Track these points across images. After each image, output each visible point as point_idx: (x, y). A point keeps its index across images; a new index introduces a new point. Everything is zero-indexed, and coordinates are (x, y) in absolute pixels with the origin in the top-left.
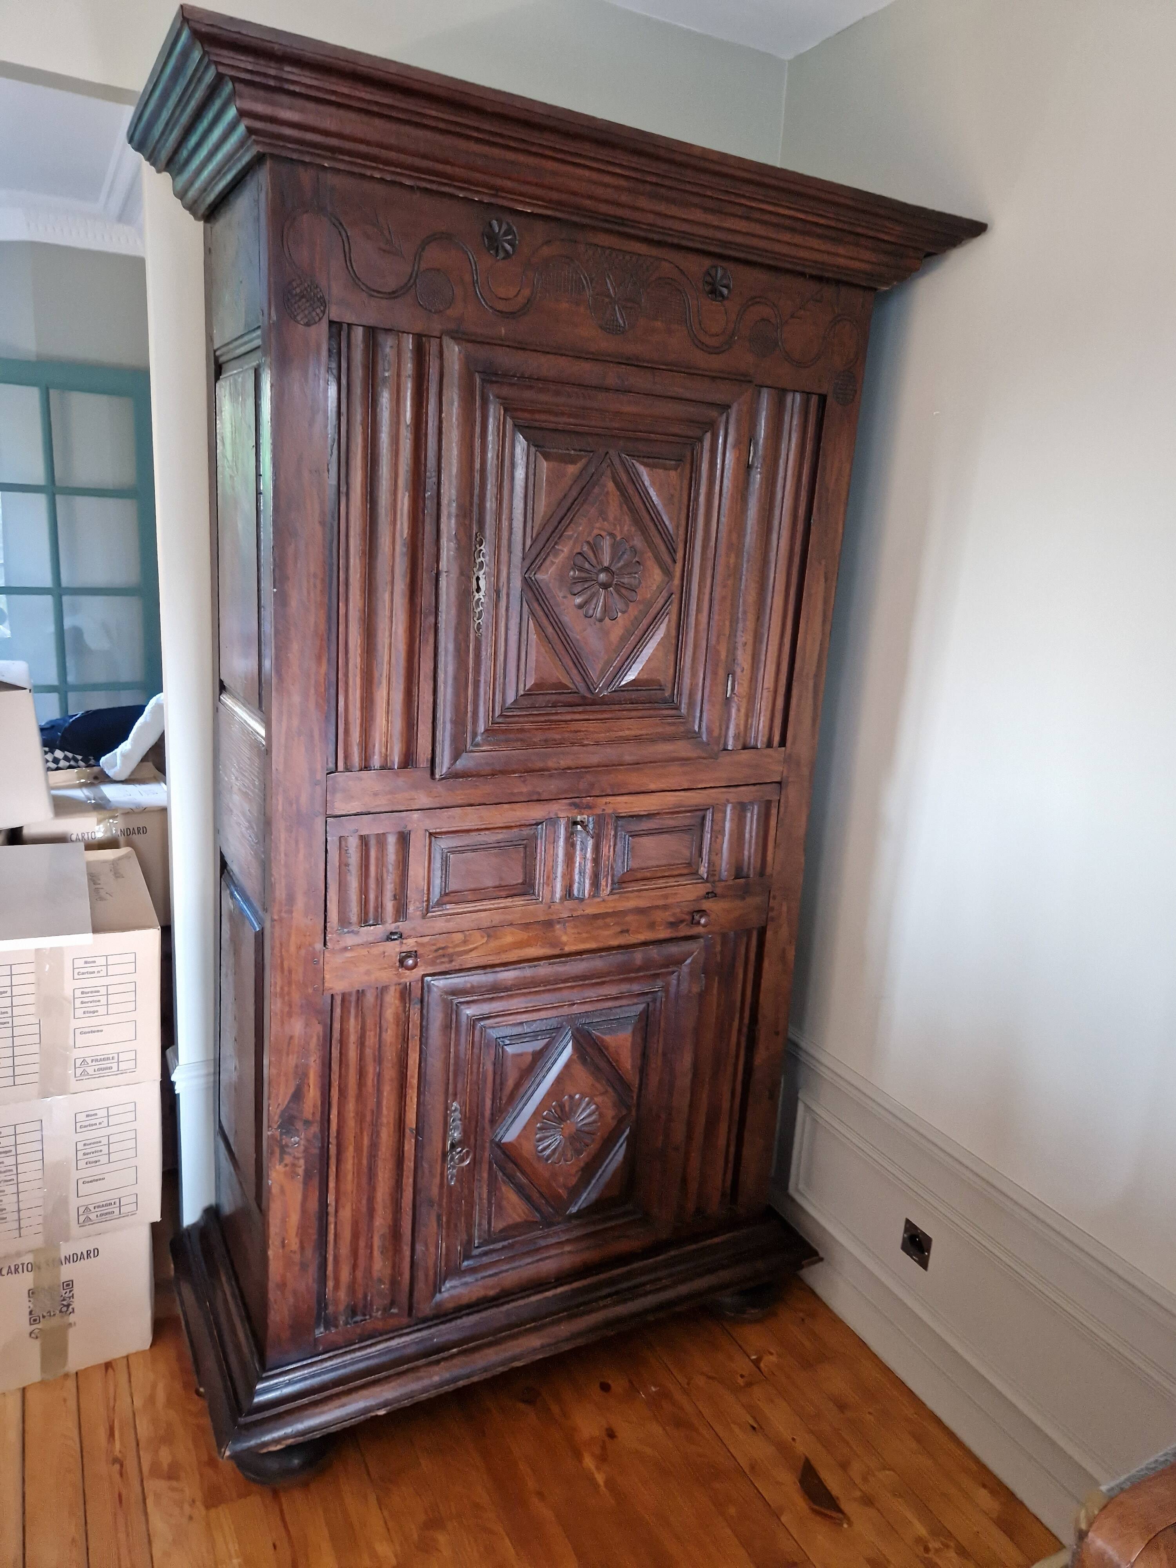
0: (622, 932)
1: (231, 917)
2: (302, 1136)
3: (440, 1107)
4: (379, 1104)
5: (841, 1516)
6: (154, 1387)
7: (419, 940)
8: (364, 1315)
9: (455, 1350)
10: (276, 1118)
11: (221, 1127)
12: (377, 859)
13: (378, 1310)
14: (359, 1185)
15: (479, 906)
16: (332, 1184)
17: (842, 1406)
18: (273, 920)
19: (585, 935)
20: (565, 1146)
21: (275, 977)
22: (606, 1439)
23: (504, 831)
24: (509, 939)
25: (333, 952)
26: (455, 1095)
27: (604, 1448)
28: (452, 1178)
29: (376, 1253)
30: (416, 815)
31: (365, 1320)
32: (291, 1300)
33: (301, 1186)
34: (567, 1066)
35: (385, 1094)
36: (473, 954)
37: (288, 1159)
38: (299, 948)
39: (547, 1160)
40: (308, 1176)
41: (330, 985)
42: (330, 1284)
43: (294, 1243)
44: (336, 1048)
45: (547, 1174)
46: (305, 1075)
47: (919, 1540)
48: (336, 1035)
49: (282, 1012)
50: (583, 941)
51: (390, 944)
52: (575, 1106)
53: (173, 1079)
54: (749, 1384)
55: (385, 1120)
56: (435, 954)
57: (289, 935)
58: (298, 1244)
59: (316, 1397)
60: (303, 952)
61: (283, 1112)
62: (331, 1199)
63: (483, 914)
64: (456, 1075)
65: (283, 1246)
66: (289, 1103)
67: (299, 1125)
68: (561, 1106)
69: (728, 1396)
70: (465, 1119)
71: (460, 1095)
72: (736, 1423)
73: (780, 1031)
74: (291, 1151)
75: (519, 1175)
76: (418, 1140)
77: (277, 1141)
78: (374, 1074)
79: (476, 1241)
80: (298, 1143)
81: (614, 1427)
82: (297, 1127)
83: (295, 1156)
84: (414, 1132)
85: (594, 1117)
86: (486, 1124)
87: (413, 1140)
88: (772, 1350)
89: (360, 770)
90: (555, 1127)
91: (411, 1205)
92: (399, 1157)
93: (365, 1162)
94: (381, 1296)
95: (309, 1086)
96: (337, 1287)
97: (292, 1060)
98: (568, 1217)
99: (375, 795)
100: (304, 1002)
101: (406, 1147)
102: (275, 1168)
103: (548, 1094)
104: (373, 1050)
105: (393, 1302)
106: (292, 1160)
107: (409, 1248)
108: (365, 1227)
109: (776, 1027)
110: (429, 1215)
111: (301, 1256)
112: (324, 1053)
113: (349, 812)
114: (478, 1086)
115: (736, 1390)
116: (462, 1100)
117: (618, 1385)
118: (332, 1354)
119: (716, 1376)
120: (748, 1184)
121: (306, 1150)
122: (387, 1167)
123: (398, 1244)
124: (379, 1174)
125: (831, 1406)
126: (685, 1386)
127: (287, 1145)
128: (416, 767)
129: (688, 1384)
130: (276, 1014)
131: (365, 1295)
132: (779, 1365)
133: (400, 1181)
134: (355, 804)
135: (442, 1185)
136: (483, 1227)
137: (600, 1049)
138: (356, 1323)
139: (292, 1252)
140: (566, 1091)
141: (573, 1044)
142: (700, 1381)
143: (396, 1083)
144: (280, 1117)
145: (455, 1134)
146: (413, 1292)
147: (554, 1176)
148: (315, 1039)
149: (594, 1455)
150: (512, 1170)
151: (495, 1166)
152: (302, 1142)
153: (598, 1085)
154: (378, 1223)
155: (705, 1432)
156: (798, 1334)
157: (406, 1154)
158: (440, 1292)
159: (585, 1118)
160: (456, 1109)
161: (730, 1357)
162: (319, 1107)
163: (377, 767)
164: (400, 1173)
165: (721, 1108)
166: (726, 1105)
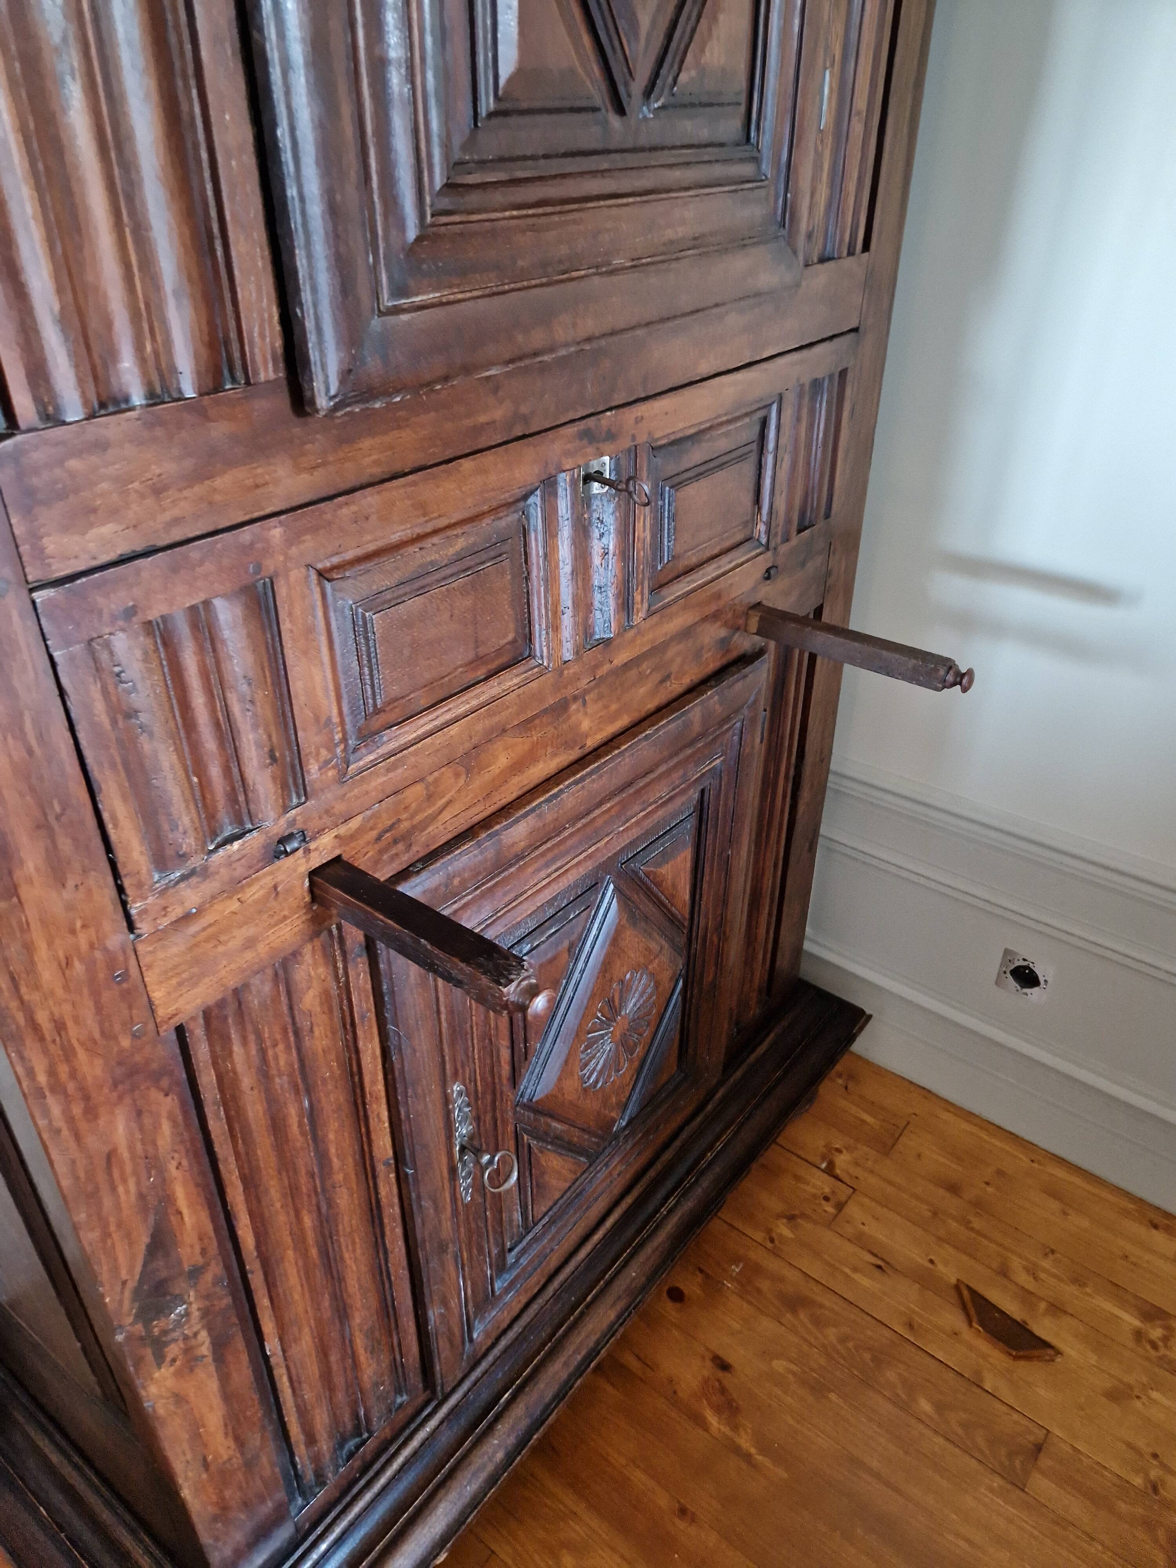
0: (663, 681)
2: (192, 1299)
4: (323, 1158)
5: (1050, 1352)
7: (342, 830)
8: (358, 1435)
9: (506, 1397)
10: (126, 1306)
12: (205, 674)
13: (379, 1419)
14: (313, 1291)
15: (443, 714)
16: (268, 1326)
17: (954, 1189)
19: (614, 707)
20: (617, 1053)
22: (720, 1374)
23: (466, 528)
24: (502, 761)
25: (160, 935)
26: (456, 1074)
27: (723, 1391)
28: (467, 1193)
29: (363, 1356)
30: (276, 532)
31: (364, 1443)
33: (212, 1368)
34: (615, 940)
35: (331, 1136)
36: (446, 815)
37: (173, 1350)
38: (66, 965)
39: (595, 1086)
40: (220, 1346)
41: (171, 1010)
42: (300, 1447)
43: (222, 1448)
44: (218, 1117)
45: (596, 1105)
46: (168, 1200)
47: (1139, 1335)
49: (70, 1120)
50: (612, 719)
51: (286, 863)
52: (625, 988)
54: (840, 1207)
55: (339, 1177)
56: (377, 847)
57: (29, 948)
60: (79, 971)
61: (137, 1293)
62: (272, 1346)
63: (454, 730)
64: (453, 1045)
65: (205, 1465)
66: (145, 1265)
67: (179, 1286)
68: (610, 1003)
69: (828, 1236)
70: (474, 1097)
71: (463, 1067)
72: (855, 1270)
73: (825, 757)
74: (175, 1335)
75: (555, 1124)
76: (406, 1174)
77: (142, 1339)
78: (301, 1116)
79: (508, 1244)
80: (187, 1314)
81: (720, 1353)
82: (177, 1292)
83: (186, 1338)
84: (392, 1162)
85: (649, 990)
86: (506, 1087)
87: (393, 1175)
88: (837, 1146)
89: (91, 416)
90: (602, 1036)
91: (404, 1262)
92: (372, 1210)
93: (314, 1252)
94: (381, 1398)
95: (180, 1213)
96: (311, 1439)
97: (127, 1192)
98: (616, 1137)
99: (158, 490)
100: (119, 1071)
101: (383, 1191)
102: (152, 1379)
103: (592, 996)
104: (291, 1075)
105: (399, 1391)
106: (182, 1346)
107: (412, 1316)
108: (335, 1335)
109: (821, 752)
110: (442, 1264)
111: (242, 1454)
112: (192, 1141)
113: (94, 558)
114: (490, 1040)
115: (830, 1223)
116: (467, 1075)
117: (692, 1286)
118: (328, 1520)
119: (797, 1212)
120: (783, 962)
121: (205, 1313)
122: (357, 1240)
123: (392, 1321)
124: (346, 1256)
125: (941, 1192)
126: (769, 1245)
127: (165, 1332)
128: (248, 383)
129: (772, 1240)
130: (58, 1131)
131: (357, 1416)
132: (857, 1164)
133: (379, 1240)
134: (107, 529)
135: (455, 1213)
136: (515, 1223)
137: (649, 889)
138: (351, 1455)
139: (224, 1463)
140: (615, 978)
141: (618, 902)
142: (783, 1230)
143: (347, 1109)
144: (134, 1300)
145: (463, 1130)
146: (432, 1366)
147: (605, 1102)
148: (166, 1127)
149: (718, 1410)
150: (549, 1126)
151: (526, 1137)
152: (195, 1306)
153: (654, 946)
154: (358, 1320)
155: (827, 1300)
156: (854, 1110)
157: (384, 1201)
158: (471, 1340)
159: (638, 1001)
160: (460, 1093)
161: (797, 1178)
162: (212, 1234)
163: (138, 399)
164: (378, 1231)
165: (761, 889)
166: (767, 883)
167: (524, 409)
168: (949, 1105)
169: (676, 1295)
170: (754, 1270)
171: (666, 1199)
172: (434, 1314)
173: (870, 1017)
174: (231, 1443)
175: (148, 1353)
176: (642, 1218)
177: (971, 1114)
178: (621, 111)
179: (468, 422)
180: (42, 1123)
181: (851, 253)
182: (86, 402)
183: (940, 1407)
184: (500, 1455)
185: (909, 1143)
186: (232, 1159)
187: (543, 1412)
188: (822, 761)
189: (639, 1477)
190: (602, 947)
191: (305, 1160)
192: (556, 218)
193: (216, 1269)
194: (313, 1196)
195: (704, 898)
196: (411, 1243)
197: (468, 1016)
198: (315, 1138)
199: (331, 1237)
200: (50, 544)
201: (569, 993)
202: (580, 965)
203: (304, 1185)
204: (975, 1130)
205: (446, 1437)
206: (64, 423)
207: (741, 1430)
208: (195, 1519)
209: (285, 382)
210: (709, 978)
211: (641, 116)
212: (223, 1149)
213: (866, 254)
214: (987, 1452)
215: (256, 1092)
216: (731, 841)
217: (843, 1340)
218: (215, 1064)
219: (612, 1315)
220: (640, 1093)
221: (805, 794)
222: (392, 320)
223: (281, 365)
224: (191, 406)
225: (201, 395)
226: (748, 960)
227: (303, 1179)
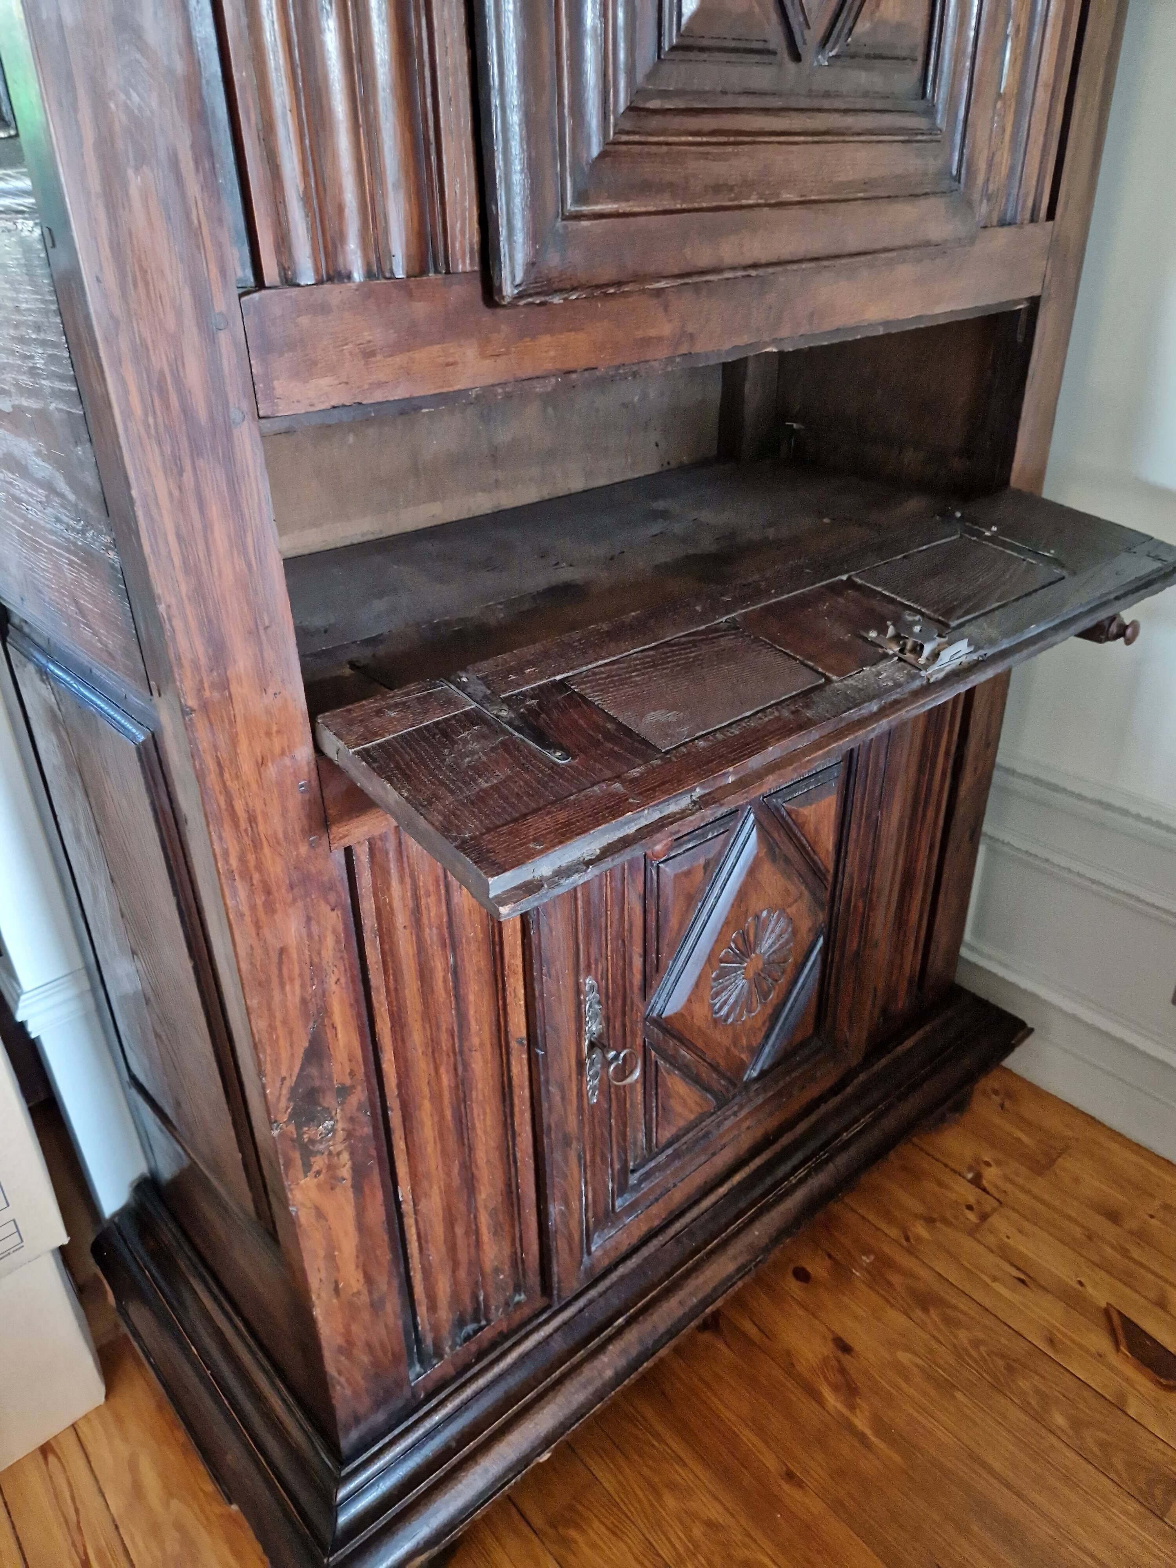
1: (56, 721)
2: (338, 1117)
3: (568, 996)
4: (462, 1018)
6: (133, 1467)
8: (476, 1320)
9: (620, 1320)
10: (283, 1103)
11: (133, 1078)
13: (497, 1309)
14: (444, 1152)
16: (402, 1170)
18: (185, 712)
20: (750, 992)
21: (221, 838)
22: (839, 1354)
26: (589, 966)
27: (842, 1371)
28: (593, 1094)
29: (486, 1236)
31: (481, 1328)
32: (365, 1359)
33: (350, 1194)
34: (752, 871)
35: (471, 998)
37: (319, 1162)
38: (261, 764)
39: (726, 1020)
40: (359, 1174)
41: (341, 830)
42: (422, 1310)
43: (353, 1279)
45: (726, 1041)
46: (324, 1011)
48: (369, 922)
49: (253, 908)
52: (761, 925)
53: (20, 1017)
54: (984, 1217)
55: (476, 1041)
57: (234, 741)
58: (362, 1280)
59: (439, 1473)
60: (271, 771)
61: (293, 1090)
62: (404, 1192)
64: (588, 936)
65: (337, 1290)
66: (302, 1069)
67: (329, 1100)
68: (744, 936)
69: (967, 1243)
70: (606, 998)
71: (596, 964)
72: (995, 1279)
73: (991, 743)
74: (321, 1147)
75: (683, 1052)
76: (537, 1054)
77: (292, 1140)
78: (446, 970)
79: (631, 1165)
80: (333, 1130)
81: (841, 1334)
82: (326, 1105)
83: (330, 1153)
84: (525, 1042)
85: (786, 936)
86: (637, 996)
87: (525, 1056)
88: (986, 1159)
89: (319, 282)
90: (735, 970)
91: (530, 1150)
92: (503, 1088)
93: (448, 1113)
94: (500, 1287)
95: (335, 1028)
96: (433, 1307)
97: (293, 992)
98: (747, 1086)
99: (368, 354)
100: (295, 875)
101: (515, 1070)
102: (298, 1184)
103: (727, 923)
104: (439, 928)
105: (517, 1289)
106: (326, 1161)
107: (534, 1210)
108: (462, 1207)
109: (987, 737)
110: (566, 1160)
111: (370, 1293)
112: (351, 965)
113: (312, 405)
114: (624, 941)
115: (972, 1232)
116: (600, 971)
117: (818, 1267)
118: (442, 1396)
119: (935, 1216)
120: (937, 961)
121: (349, 1135)
122: (488, 1111)
123: (516, 1209)
124: (478, 1124)
125: (1099, 1218)
126: (904, 1243)
127: (312, 1141)
128: (448, 272)
129: (907, 1239)
130: (242, 915)
131: (475, 1297)
132: (1007, 1178)
133: (509, 1121)
134: (325, 382)
135: (580, 1110)
136: (639, 1143)
137: (791, 829)
138: (468, 1338)
139: (353, 1295)
140: (750, 911)
141: (758, 832)
142: (920, 1230)
143: (487, 976)
144: (289, 1100)
145: (594, 1027)
146: (550, 1269)
147: (736, 1041)
148: (330, 941)
149: (835, 1388)
150: (677, 1051)
151: (653, 1053)
152: (340, 1126)
153: (792, 888)
154: (483, 1196)
155: (962, 1304)
156: (1008, 1127)
157: (516, 1081)
158: (589, 1253)
159: (774, 943)
160: (592, 987)
161: (941, 1184)
162: (361, 1060)
163: (358, 276)
164: (508, 1111)
165: (915, 870)
166: (921, 865)
167: (690, 328)
168: (1115, 1135)
169: (802, 1275)
170: (884, 1263)
171: (795, 1169)
172: (555, 1209)
173: (1031, 1030)
174: (361, 1277)
175: (296, 1156)
176: (769, 1181)
177: (1139, 1146)
178: (796, 57)
179: (639, 334)
180: (230, 903)
181: (1033, 219)
182: (317, 270)
183: (1077, 1424)
184: (609, 1373)
185: (1068, 1165)
186: (383, 990)
187: (656, 1342)
188: (988, 745)
189: (747, 1436)
190: (739, 875)
191: (447, 1018)
192: (730, 149)
193: (359, 1095)
194: (451, 1055)
195: (850, 855)
196: (537, 1130)
197: (603, 910)
198: (457, 996)
199: (465, 1102)
200: (280, 386)
201: (704, 916)
202: (716, 891)
203: (445, 1044)
204: (1142, 1162)
205: (559, 1345)
206: (299, 285)
207: (858, 1411)
208: (324, 1344)
209: (478, 275)
210: (853, 945)
211: (815, 64)
212: (376, 978)
213: (1051, 223)
214: (1124, 1475)
215: (408, 931)
216: (882, 803)
217: (976, 1343)
218: (376, 896)
219: (731, 1267)
220: (773, 1046)
221: (968, 779)
222: (572, 225)
223: (477, 259)
224: (400, 284)
225: (408, 277)
226: (898, 947)
227: (444, 1037)
